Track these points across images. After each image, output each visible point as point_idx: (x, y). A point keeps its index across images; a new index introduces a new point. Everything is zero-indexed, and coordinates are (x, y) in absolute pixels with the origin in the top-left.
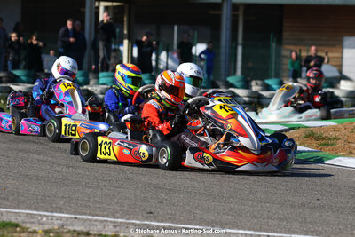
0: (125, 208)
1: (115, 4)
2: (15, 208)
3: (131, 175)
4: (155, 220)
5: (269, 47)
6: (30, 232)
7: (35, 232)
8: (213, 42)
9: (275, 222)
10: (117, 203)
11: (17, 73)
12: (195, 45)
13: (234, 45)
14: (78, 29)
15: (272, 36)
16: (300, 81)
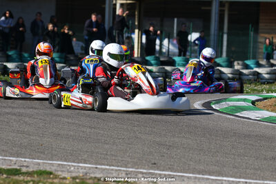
0: (135, 160)
1: (129, 2)
2: (50, 160)
3: (140, 135)
4: (158, 169)
5: (247, 35)
6: (61, 178)
7: (65, 178)
8: (205, 31)
9: (252, 171)
10: (129, 156)
12: (191, 34)
13: (221, 34)
14: (100, 21)
15: (250, 26)
16: (272, 61)
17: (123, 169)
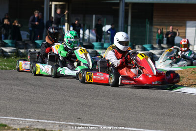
0: (65, 116)
1: (61, 3)
2: (4, 116)
3: (69, 98)
4: (82, 122)
5: (145, 27)
6: (13, 129)
7: (15, 129)
9: (149, 123)
10: (61, 113)
11: (6, 41)
12: (105, 26)
13: (126, 26)
15: (147, 20)
16: (162, 45)
17: (57, 122)
